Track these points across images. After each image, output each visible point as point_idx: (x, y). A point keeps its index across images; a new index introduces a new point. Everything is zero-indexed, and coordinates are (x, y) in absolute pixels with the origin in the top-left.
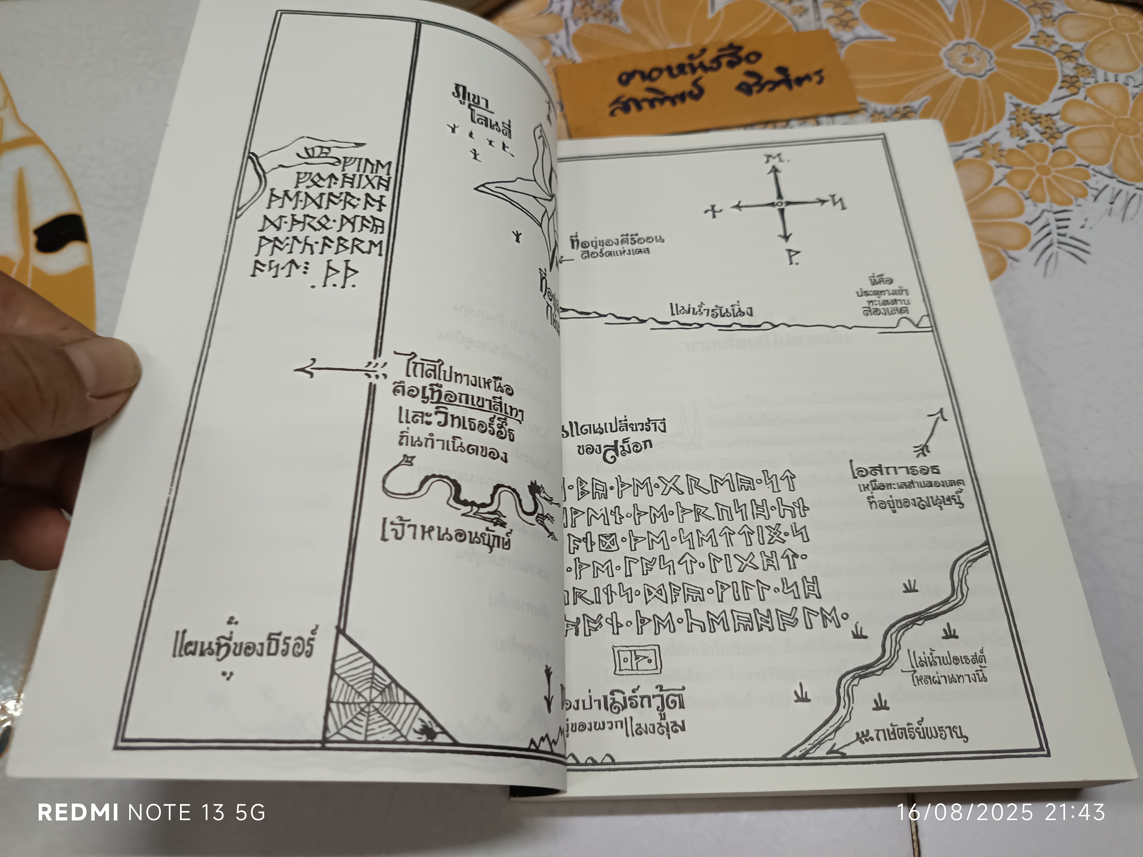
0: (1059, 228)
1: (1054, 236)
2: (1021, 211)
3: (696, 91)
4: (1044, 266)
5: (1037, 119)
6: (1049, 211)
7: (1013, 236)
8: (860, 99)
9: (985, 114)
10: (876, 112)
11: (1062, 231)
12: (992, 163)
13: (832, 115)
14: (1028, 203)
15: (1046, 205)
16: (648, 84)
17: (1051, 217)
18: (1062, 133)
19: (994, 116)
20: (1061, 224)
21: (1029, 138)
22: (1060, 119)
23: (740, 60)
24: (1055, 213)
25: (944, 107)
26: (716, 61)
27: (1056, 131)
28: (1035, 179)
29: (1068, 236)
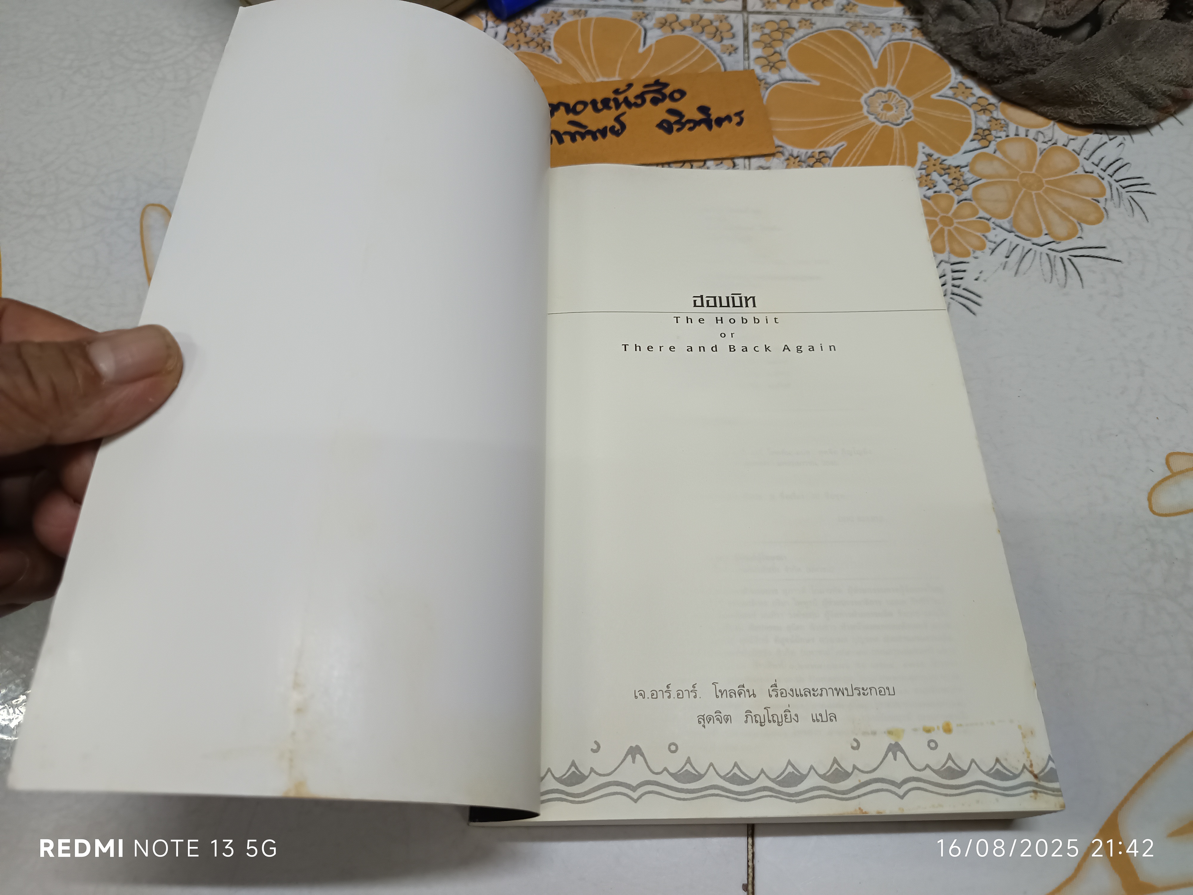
0: (954, 279)
1: (949, 287)
5: (946, 170)
6: (946, 262)
8: (777, 142)
10: (792, 156)
11: (957, 282)
13: (749, 158)
15: (944, 256)
16: (572, 117)
17: (948, 268)
18: (968, 185)
20: (957, 275)
21: (936, 189)
22: (968, 171)
23: (664, 97)
24: (952, 264)
25: (858, 153)
26: (641, 96)
27: (963, 183)
28: (937, 229)
29: (962, 287)
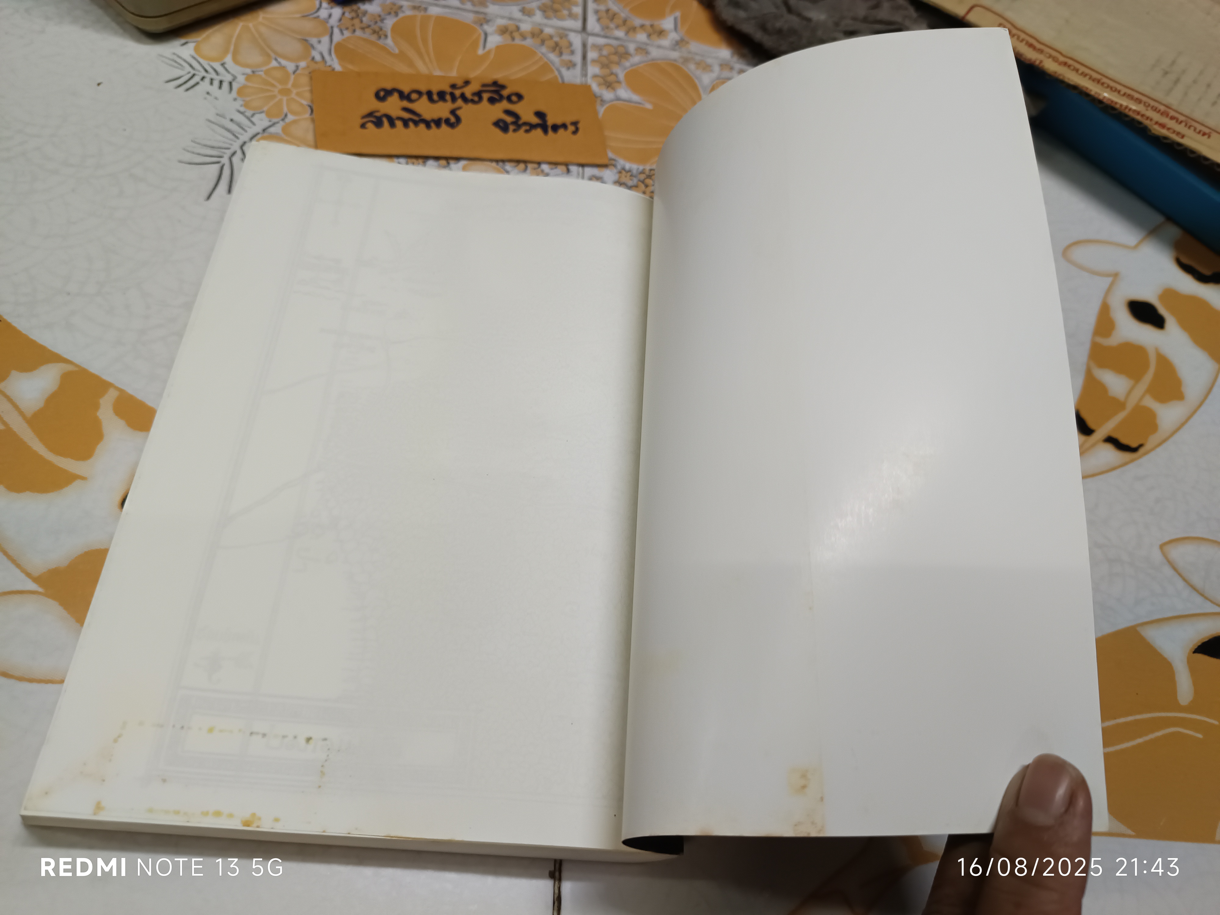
3: (453, 120)
8: (611, 155)
10: (624, 169)
13: (583, 166)
16: (405, 104)
23: (501, 98)
26: (479, 94)
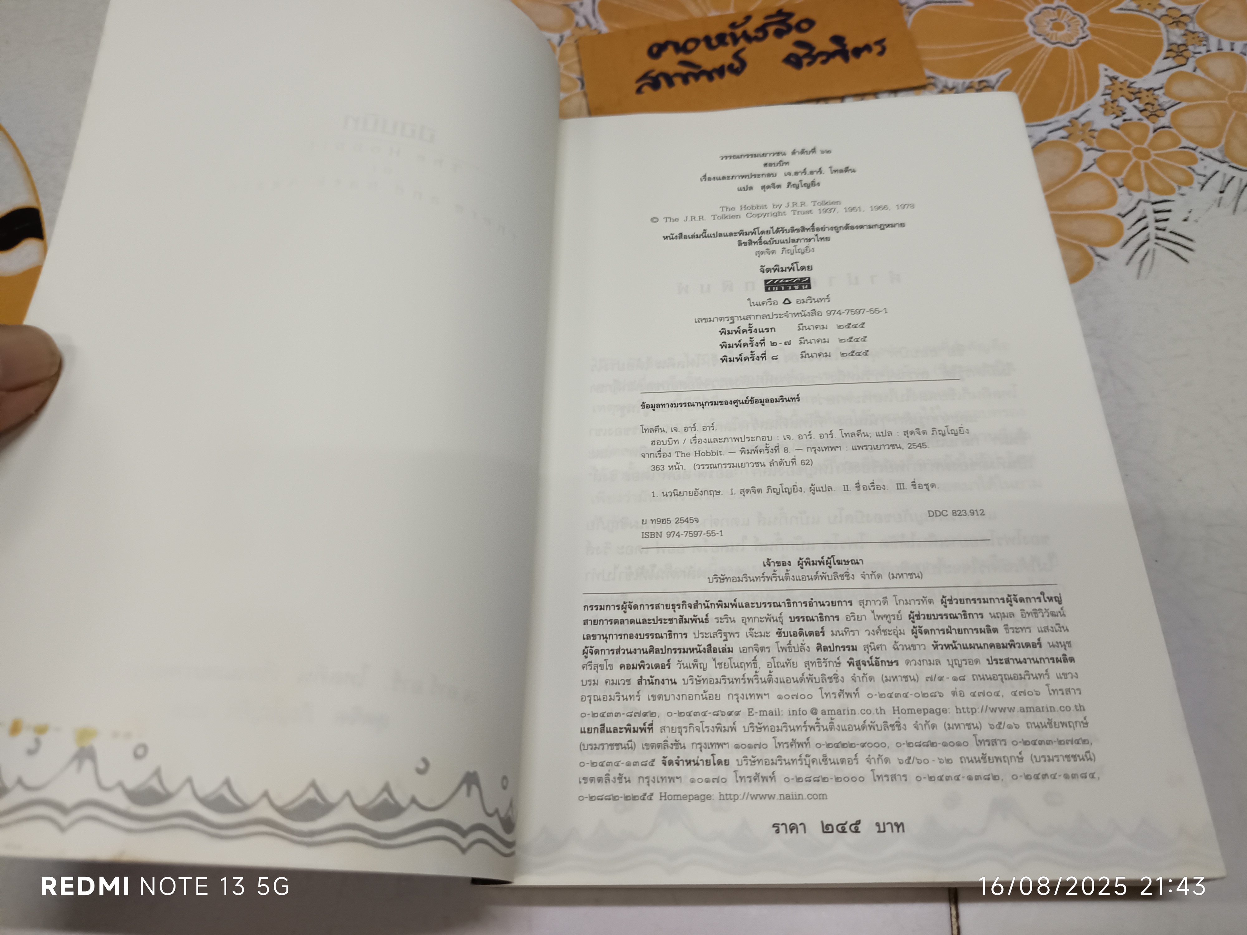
0: (1157, 221)
1: (1151, 230)
2: (1113, 201)
3: (737, 65)
4: (1138, 266)
5: (1136, 94)
6: (1146, 201)
7: (1102, 231)
9: (1075, 89)
10: (946, 87)
11: (1161, 225)
12: (1081, 145)
13: (895, 91)
14: (1122, 192)
15: (1143, 195)
16: (682, 56)
17: (1149, 208)
18: (1165, 110)
19: (1086, 91)
20: (1160, 216)
21: (1125, 117)
22: (1164, 94)
23: (790, 28)
24: (1153, 203)
25: (1026, 81)
26: (762, 29)
27: (1159, 108)
28: (1131, 164)
29: (1168, 230)
